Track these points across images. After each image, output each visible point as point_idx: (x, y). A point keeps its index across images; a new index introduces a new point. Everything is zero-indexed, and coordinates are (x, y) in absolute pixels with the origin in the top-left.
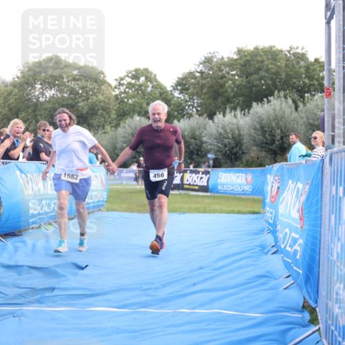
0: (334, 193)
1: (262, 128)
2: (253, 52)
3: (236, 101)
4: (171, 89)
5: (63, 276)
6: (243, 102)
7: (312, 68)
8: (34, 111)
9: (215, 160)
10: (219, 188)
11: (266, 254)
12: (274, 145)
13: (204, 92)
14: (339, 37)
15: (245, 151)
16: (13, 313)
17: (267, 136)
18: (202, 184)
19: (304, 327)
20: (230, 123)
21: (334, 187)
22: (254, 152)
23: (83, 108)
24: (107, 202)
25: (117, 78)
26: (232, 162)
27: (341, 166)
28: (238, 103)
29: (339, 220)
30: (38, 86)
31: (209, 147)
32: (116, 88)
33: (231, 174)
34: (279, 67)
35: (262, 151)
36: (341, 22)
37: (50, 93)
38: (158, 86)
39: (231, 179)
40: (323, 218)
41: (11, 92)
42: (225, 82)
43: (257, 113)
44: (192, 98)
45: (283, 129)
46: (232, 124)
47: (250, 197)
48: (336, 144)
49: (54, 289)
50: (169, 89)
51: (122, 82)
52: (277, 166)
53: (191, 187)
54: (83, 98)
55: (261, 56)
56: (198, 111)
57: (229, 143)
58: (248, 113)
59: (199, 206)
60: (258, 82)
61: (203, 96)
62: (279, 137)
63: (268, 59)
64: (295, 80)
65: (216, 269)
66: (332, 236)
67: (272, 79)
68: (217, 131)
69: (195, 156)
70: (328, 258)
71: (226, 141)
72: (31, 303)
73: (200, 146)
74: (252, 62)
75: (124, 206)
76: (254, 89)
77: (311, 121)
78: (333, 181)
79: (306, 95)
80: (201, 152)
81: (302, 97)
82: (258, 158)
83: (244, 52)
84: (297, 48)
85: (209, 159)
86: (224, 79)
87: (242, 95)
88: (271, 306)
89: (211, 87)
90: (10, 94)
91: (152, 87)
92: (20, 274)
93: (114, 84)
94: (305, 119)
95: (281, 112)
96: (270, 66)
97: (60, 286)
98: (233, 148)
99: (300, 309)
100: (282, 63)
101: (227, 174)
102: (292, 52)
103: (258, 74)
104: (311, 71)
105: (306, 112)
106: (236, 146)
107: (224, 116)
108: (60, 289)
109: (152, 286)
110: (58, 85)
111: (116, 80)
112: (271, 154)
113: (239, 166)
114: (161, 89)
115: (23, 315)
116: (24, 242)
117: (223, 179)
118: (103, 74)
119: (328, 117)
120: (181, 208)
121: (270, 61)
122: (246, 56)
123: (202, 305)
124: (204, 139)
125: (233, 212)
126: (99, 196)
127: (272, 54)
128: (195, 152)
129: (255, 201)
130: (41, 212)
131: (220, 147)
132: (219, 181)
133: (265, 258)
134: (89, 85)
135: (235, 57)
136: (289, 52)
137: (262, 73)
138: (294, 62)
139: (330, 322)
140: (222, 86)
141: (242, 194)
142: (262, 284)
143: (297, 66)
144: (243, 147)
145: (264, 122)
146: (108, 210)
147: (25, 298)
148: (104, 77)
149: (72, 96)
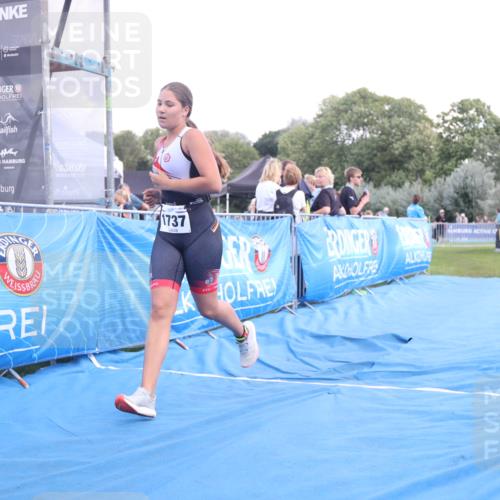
5: (382, 349)
8: (339, 156)
16: (327, 389)
23: (397, 149)
24: (432, 263)
25: (439, 113)
30: (344, 127)
32: (439, 125)
37: (356, 134)
38: (493, 120)
41: (313, 135)
49: (373, 364)
51: (447, 118)
54: (396, 137)
72: (347, 379)
75: (452, 269)
90: (312, 136)
91: (486, 122)
92: (332, 346)
97: (380, 360)
108: (380, 364)
110: (367, 124)
111: (438, 116)
114: (496, 123)
115: (339, 392)
116: (334, 309)
118: (421, 107)
126: (422, 255)
130: (354, 275)
134: (404, 121)
146: (432, 274)
147: (340, 372)
148: (425, 112)
149: (384, 137)
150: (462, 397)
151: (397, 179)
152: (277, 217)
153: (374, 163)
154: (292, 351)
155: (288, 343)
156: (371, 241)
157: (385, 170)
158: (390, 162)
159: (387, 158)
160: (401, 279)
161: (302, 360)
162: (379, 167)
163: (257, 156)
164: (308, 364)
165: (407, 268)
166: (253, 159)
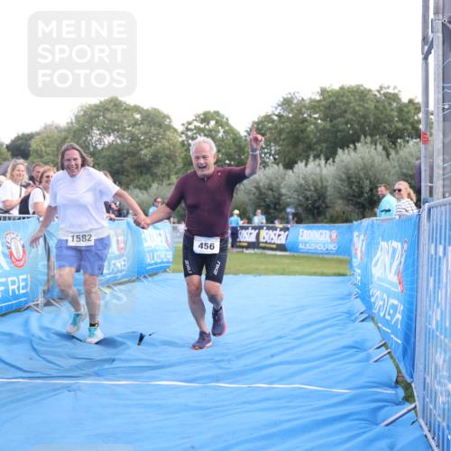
0: (433, 252)
1: (349, 178)
2: (338, 92)
3: (319, 148)
4: (246, 134)
5: (122, 344)
6: (327, 148)
7: (406, 110)
9: (295, 215)
10: (301, 246)
11: (354, 321)
12: (362, 198)
13: (282, 137)
14: (438, 75)
15: (329, 205)
16: (68, 387)
17: (354, 187)
18: (279, 242)
19: (397, 404)
20: (312, 173)
21: (433, 246)
22: (339, 206)
23: (146, 156)
24: (174, 262)
25: (185, 122)
26: (314, 217)
27: (441, 221)
28: (321, 151)
29: (439, 283)
30: (96, 132)
31: (288, 200)
32: (183, 133)
33: (315, 231)
34: (367, 109)
35: (348, 205)
36: (441, 58)
37: (108, 139)
38: (230, 131)
39: (315, 237)
40: (420, 281)
41: (66, 138)
42: (307, 127)
43: (342, 161)
44: (269, 145)
45: (372, 179)
46: (315, 175)
47: (335, 256)
48: (435, 196)
49: (114, 360)
50: (243, 134)
51: (189, 127)
52: (366, 222)
53: (268, 246)
54: (146, 144)
55: (347, 97)
56: (275, 159)
57: (312, 196)
58: (334, 162)
59: (276, 266)
60: (344, 126)
61: (281, 142)
62: (367, 189)
63: (356, 100)
64: (386, 125)
65: (298, 339)
66: (430, 301)
67: (359, 123)
68: (297, 183)
69: (272, 211)
70: (426, 326)
71: (308, 193)
72: (88, 376)
73: (279, 199)
74: (337, 104)
76: (339, 134)
77: (405, 171)
78: (431, 239)
79: (399, 141)
80: (280, 205)
81: (394, 143)
82: (344, 213)
83: (328, 92)
84: (388, 87)
85: (288, 214)
86: (306, 123)
87: (326, 141)
88: (361, 381)
89: (291, 132)
90: (65, 140)
91: (224, 132)
93: (180, 129)
94: (397, 168)
95: (370, 161)
96: (357, 108)
97: (121, 356)
98: (315, 201)
99: (393, 384)
100: (371, 105)
101: (309, 231)
102: (382, 92)
103: (344, 117)
104: (404, 113)
105: (398, 161)
106: (319, 199)
107: (306, 165)
108: (120, 360)
109: (225, 358)
110: (118, 131)
111: (183, 125)
112: (359, 208)
113: (322, 222)
114: (233, 134)
115: (79, 389)
117: (305, 236)
118: (169, 118)
119: (425, 166)
120: (257, 269)
121: (358, 103)
122: (330, 97)
123: (281, 379)
124: (284, 191)
125: (315, 274)
126: (162, 256)
127: (361, 94)
128: (272, 206)
129: (341, 261)
131: (301, 201)
132: (300, 238)
133: (352, 326)
135: (318, 98)
136: (379, 92)
137: (349, 116)
138: (386, 104)
139: (428, 400)
140: (303, 131)
141: (326, 254)
142: (350, 356)
143: (389, 108)
144: (327, 201)
145: (350, 172)
146: (173, 272)
147: (81, 369)
148: (170, 122)
149: (134, 142)
150: (196, 388)
151: (144, 183)
152: (24, 218)
153: (123, 167)
154: (35, 350)
155: (31, 342)
156: (118, 241)
157: (133, 174)
158: (138, 167)
159: (135, 163)
160: (145, 277)
161: (44, 359)
162: (128, 171)
163: (9, 157)
164: (50, 362)
165: (148, 268)
166: (5, 159)
